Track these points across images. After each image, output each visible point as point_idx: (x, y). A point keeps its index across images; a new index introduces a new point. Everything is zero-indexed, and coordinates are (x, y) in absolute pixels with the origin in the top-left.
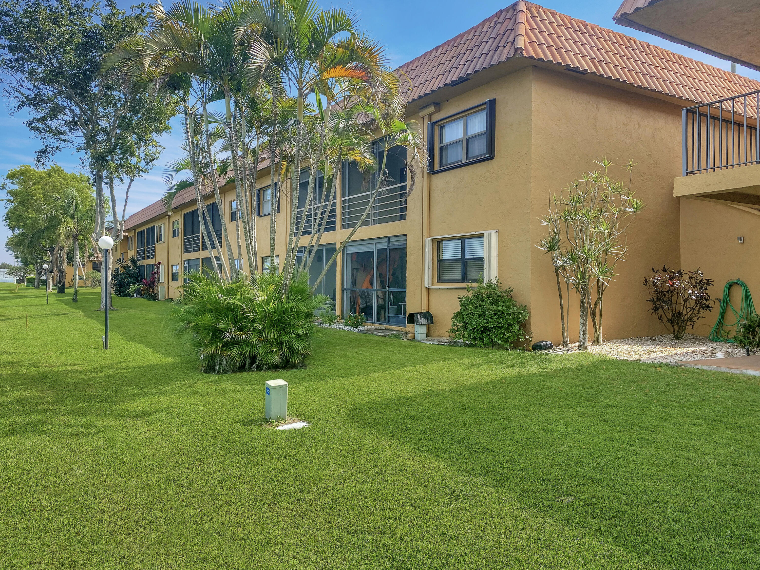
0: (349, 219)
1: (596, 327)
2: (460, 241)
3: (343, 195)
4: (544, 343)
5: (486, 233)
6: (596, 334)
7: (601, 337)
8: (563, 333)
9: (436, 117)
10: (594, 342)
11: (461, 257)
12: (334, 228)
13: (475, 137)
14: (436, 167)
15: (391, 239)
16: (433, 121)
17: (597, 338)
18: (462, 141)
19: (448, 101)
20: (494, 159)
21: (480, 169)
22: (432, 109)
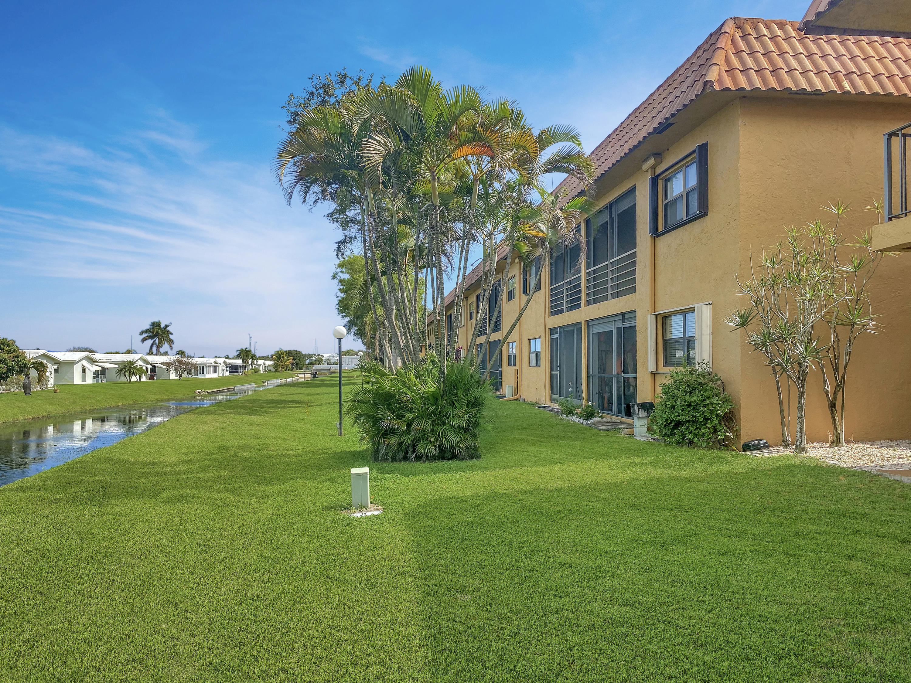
0: (595, 293)
1: (835, 422)
2: (681, 316)
3: (588, 266)
4: (756, 442)
5: (696, 306)
6: (835, 433)
7: (843, 435)
8: (783, 430)
9: (659, 170)
10: (833, 442)
11: (682, 336)
12: (579, 306)
13: (692, 190)
14: (661, 228)
15: (626, 316)
16: (657, 173)
17: (837, 437)
18: (682, 196)
19: (668, 150)
20: (707, 215)
21: (696, 227)
22: (652, 161)
